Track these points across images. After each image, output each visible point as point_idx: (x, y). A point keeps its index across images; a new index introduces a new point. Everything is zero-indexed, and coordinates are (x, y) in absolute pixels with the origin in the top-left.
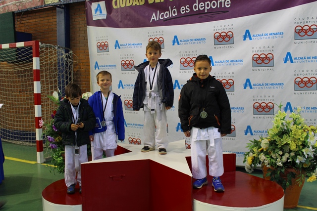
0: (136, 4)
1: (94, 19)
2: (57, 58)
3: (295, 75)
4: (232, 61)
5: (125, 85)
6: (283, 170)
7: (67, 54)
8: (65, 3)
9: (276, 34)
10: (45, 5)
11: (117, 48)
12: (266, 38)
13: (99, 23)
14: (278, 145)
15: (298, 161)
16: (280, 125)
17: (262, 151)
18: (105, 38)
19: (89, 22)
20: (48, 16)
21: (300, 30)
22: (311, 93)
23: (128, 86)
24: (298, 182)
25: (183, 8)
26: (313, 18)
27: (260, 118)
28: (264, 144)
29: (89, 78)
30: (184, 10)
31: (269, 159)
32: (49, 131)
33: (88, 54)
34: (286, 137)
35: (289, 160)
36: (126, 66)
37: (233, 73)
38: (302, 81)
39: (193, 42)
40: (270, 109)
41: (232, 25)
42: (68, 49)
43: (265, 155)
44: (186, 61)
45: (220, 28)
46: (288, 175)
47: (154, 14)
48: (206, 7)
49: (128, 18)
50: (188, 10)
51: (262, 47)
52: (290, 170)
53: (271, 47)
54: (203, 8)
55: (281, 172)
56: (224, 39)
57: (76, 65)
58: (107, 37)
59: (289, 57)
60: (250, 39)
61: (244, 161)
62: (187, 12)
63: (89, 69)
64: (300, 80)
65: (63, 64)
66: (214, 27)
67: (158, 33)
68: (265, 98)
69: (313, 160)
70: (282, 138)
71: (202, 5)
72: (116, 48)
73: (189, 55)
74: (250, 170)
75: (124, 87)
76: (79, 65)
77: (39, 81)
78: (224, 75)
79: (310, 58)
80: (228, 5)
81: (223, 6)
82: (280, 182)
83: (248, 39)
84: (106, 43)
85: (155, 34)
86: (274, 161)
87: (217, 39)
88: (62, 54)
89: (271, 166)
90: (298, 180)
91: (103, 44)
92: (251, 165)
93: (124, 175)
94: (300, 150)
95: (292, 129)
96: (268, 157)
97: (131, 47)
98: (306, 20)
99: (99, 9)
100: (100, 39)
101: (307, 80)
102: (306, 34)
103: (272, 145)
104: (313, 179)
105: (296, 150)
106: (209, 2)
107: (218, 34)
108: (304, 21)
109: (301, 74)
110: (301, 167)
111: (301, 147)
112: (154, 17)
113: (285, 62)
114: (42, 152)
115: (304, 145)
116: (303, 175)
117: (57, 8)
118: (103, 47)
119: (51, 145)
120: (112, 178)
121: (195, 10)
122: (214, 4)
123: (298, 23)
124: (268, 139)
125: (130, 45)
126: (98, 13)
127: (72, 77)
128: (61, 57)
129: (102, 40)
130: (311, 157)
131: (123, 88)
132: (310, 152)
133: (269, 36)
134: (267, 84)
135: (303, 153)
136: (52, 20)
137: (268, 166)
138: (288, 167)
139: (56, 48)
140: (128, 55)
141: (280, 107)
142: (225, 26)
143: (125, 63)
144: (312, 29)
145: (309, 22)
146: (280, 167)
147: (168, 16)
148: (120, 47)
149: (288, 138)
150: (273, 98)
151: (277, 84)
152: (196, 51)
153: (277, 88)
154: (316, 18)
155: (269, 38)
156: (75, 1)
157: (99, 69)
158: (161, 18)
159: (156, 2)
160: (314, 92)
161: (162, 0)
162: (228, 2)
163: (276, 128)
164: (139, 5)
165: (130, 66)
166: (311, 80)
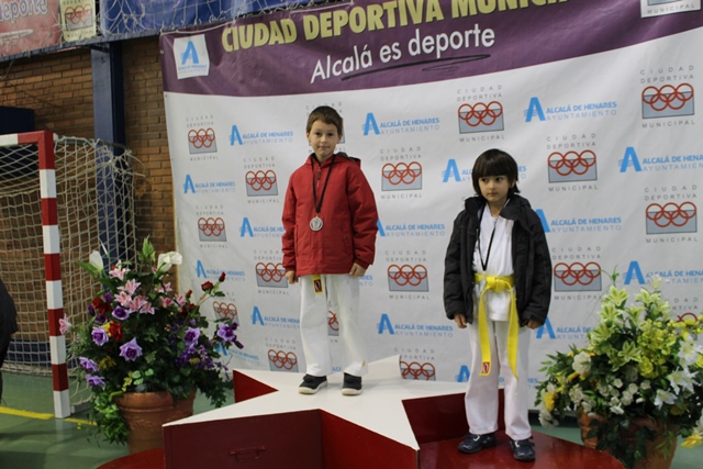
0: (277, 42)
1: (181, 75)
2: (96, 167)
3: (646, 198)
5: (255, 229)
6: (625, 424)
7: (120, 158)
8: (112, 39)
9: (601, 106)
10: (64, 45)
11: (236, 142)
12: (577, 115)
13: (192, 86)
14: (611, 366)
15: (658, 402)
16: (616, 320)
17: (576, 380)
18: (207, 121)
19: (169, 82)
20: (71, 69)
21: (654, 96)
22: (683, 239)
23: (263, 230)
24: (660, 449)
25: (385, 50)
26: (681, 69)
27: (569, 298)
28: (580, 365)
29: (172, 213)
30: (389, 53)
31: (593, 397)
32: (83, 346)
33: (169, 156)
34: (629, 347)
35: (639, 400)
36: (257, 186)
38: (663, 211)
39: (412, 126)
40: (592, 277)
41: (500, 87)
42: (121, 146)
43: (584, 389)
44: (395, 170)
45: (472, 94)
46: (637, 433)
47: (319, 64)
48: (439, 48)
49: (260, 74)
50: (397, 55)
51: (570, 137)
52: (642, 423)
53: (588, 136)
54: (432, 48)
55: (620, 428)
56: (481, 118)
57: (141, 181)
58: (212, 117)
59: (630, 158)
60: (542, 118)
61: (538, 403)
62: (395, 57)
63: (171, 191)
64: (659, 209)
65: (109, 182)
66: (458, 92)
68: (579, 253)
69: (693, 397)
70: (620, 349)
71: (428, 41)
72: (232, 144)
73: (402, 157)
74: (551, 422)
75: (254, 233)
76: (148, 183)
77: (56, 223)
79: (678, 159)
80: (488, 40)
81: (477, 44)
82: (620, 452)
83: (535, 118)
84: (210, 133)
86: (605, 403)
87: (467, 119)
88: (107, 159)
89: (598, 413)
90: (660, 446)
91: (202, 133)
92: (552, 413)
93: (263, 448)
94: (663, 376)
95: (641, 328)
96: (590, 395)
97: (268, 141)
98: (667, 74)
99: (191, 52)
100: (197, 122)
101: (675, 209)
102: (668, 104)
103: (597, 367)
104: (694, 442)
105: (654, 377)
106: (444, 35)
107: (468, 109)
108: (661, 75)
109: (659, 197)
110: (666, 414)
111: (665, 369)
112: (319, 71)
113: (623, 170)
114: (67, 391)
115: (672, 364)
116: (671, 433)
117: (93, 51)
118: (203, 141)
119: (89, 377)
120: (236, 455)
121: (413, 53)
122: (456, 40)
123: (649, 80)
124: (589, 352)
125: (265, 135)
126: (190, 62)
127: (132, 211)
128: (104, 165)
129: (201, 126)
130: (687, 392)
131: (252, 235)
132: (685, 379)
133: (583, 111)
134: (584, 222)
135: (668, 382)
136: (80, 79)
137: (591, 414)
138: (638, 416)
139: (94, 145)
140: (261, 159)
141: (614, 277)
142: (482, 89)
143: (256, 178)
144: (681, 94)
145: (672, 78)
146: (619, 415)
147: (351, 69)
148: (243, 140)
149: (635, 349)
150: (598, 253)
151: (606, 221)
152: (419, 149)
153: (606, 228)
154: (691, 68)
155: (584, 115)
156: (136, 34)
157: (194, 191)
158: (336, 74)
159: (323, 36)
160: (692, 235)
161: (338, 32)
162: (488, 34)
163: (605, 328)
164: (285, 44)
165: (267, 185)
166: (683, 208)
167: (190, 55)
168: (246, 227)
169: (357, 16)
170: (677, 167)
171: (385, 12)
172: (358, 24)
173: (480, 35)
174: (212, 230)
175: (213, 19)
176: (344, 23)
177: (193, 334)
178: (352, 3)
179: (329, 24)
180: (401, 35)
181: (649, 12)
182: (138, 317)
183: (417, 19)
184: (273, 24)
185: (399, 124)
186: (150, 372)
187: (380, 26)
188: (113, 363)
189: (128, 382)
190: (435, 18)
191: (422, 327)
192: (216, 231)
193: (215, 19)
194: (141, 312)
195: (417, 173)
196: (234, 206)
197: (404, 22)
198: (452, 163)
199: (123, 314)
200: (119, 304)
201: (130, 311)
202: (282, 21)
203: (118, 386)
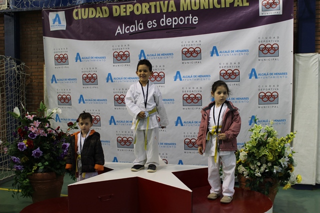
0: (99, 17)
1: (51, 30)
3: (259, 90)
4: (200, 76)
5: (86, 100)
6: (262, 180)
7: (19, 66)
8: (17, 10)
9: (242, 51)
11: (79, 61)
12: (233, 54)
13: (58, 34)
14: (256, 157)
15: (275, 171)
17: (240, 163)
18: (64, 50)
19: (46, 32)
21: (263, 48)
22: (273, 107)
23: (90, 100)
25: (150, 23)
26: (274, 38)
28: (243, 156)
30: (151, 24)
31: (249, 170)
32: (13, 151)
34: (263, 149)
35: (267, 170)
36: (88, 80)
37: (201, 88)
38: (265, 95)
39: (161, 56)
41: (200, 41)
42: (20, 60)
43: (244, 167)
44: (153, 75)
45: (188, 44)
46: (266, 184)
47: (119, 27)
48: (174, 23)
49: (91, 30)
50: (155, 25)
51: (229, 63)
52: (268, 180)
53: (237, 63)
54: (171, 23)
55: (260, 181)
56: (191, 54)
57: (28, 78)
58: (67, 48)
59: (253, 73)
60: (218, 55)
62: (154, 26)
63: (43, 82)
66: (182, 42)
67: (124, 47)
70: (260, 150)
71: (169, 20)
72: (76, 61)
73: (156, 69)
75: (85, 102)
76: (31, 78)
78: (192, 89)
79: (272, 74)
80: (195, 21)
81: (190, 23)
82: (259, 191)
83: (215, 55)
84: (65, 56)
85: (120, 47)
86: (252, 172)
87: (185, 54)
88: (14, 66)
89: (251, 177)
91: (61, 56)
93: (112, 195)
94: (277, 160)
95: (268, 141)
96: (247, 169)
97: (94, 60)
98: (269, 39)
100: (59, 51)
101: (270, 94)
102: (269, 52)
103: (250, 157)
104: (288, 187)
105: (273, 161)
106: (176, 18)
107: (186, 50)
108: (266, 40)
109: (264, 89)
110: (278, 176)
112: (119, 30)
113: (250, 78)
117: (5, 16)
118: (62, 60)
119: (16, 166)
120: (101, 198)
121: (162, 25)
122: (181, 20)
123: (262, 42)
124: (246, 151)
125: (93, 58)
126: (57, 23)
127: (24, 91)
128: (11, 69)
129: (61, 53)
130: (286, 167)
131: (84, 103)
132: (286, 161)
133: (235, 53)
134: (234, 99)
137: (247, 177)
138: (266, 177)
139: (9, 59)
140: (90, 68)
141: (256, 120)
142: (193, 42)
143: (87, 77)
144: (274, 48)
145: (271, 41)
146: (259, 177)
148: (82, 60)
149: (266, 149)
151: (242, 99)
152: (164, 66)
153: (243, 102)
154: (278, 38)
155: (235, 55)
156: (30, 9)
157: (56, 82)
158: (127, 32)
159: (121, 15)
160: (276, 105)
161: (128, 14)
162: (195, 19)
163: (254, 141)
164: (103, 18)
165: (92, 80)
166: (273, 94)
167: (57, 20)
168: (81, 99)
169: (138, 7)
170: (271, 77)
171: (150, 6)
172: (138, 11)
173: (192, 19)
174: (65, 100)
175: (69, 4)
176: (131, 10)
177: (66, 146)
178: (135, 1)
179: (125, 10)
180: (157, 17)
181: (262, 14)
182: (40, 138)
183: (164, 10)
184: (98, 8)
185: (155, 55)
186: (47, 163)
187: (148, 12)
188: (27, 159)
189: (35, 168)
190: (172, 10)
191: (162, 144)
192: (67, 101)
193: (70, 5)
194: (41, 135)
195: (162, 77)
196: (76, 90)
197: (158, 11)
198: (178, 73)
199: (34, 136)
200: (31, 131)
201: (36, 135)
202: (103, 7)
203: (30, 170)
